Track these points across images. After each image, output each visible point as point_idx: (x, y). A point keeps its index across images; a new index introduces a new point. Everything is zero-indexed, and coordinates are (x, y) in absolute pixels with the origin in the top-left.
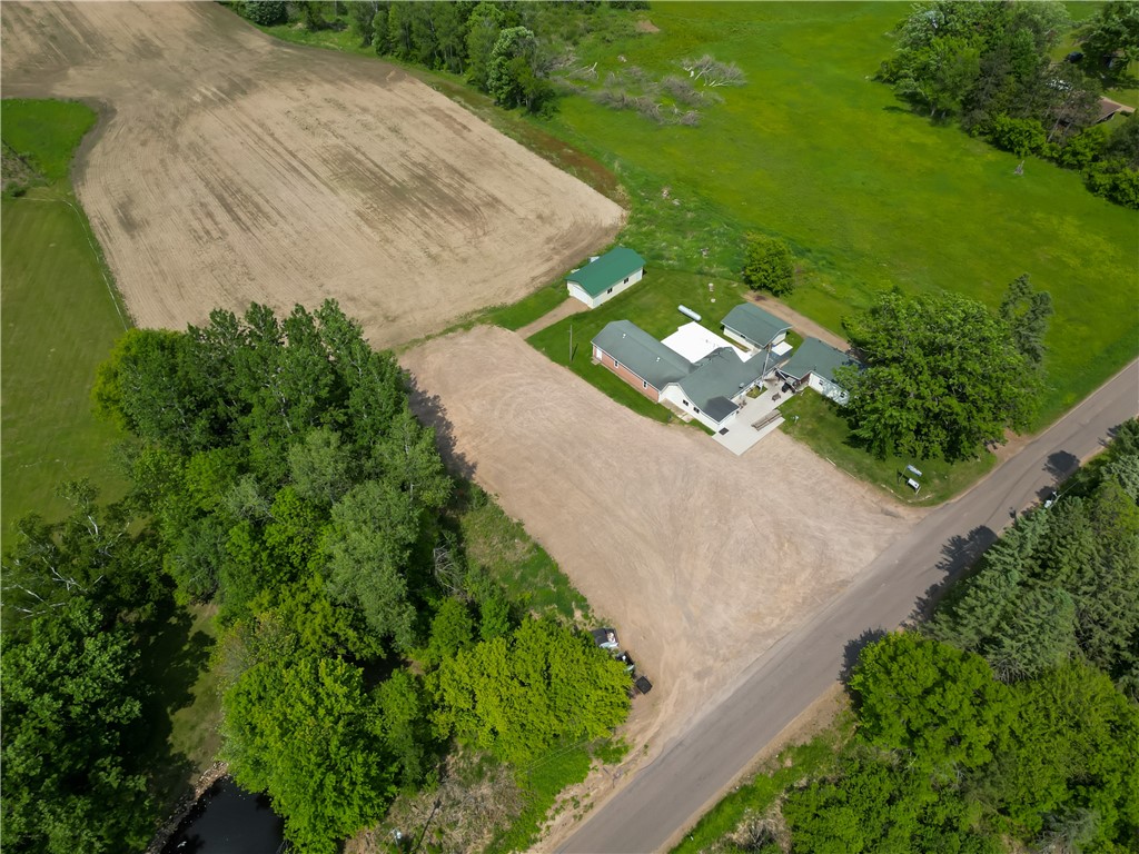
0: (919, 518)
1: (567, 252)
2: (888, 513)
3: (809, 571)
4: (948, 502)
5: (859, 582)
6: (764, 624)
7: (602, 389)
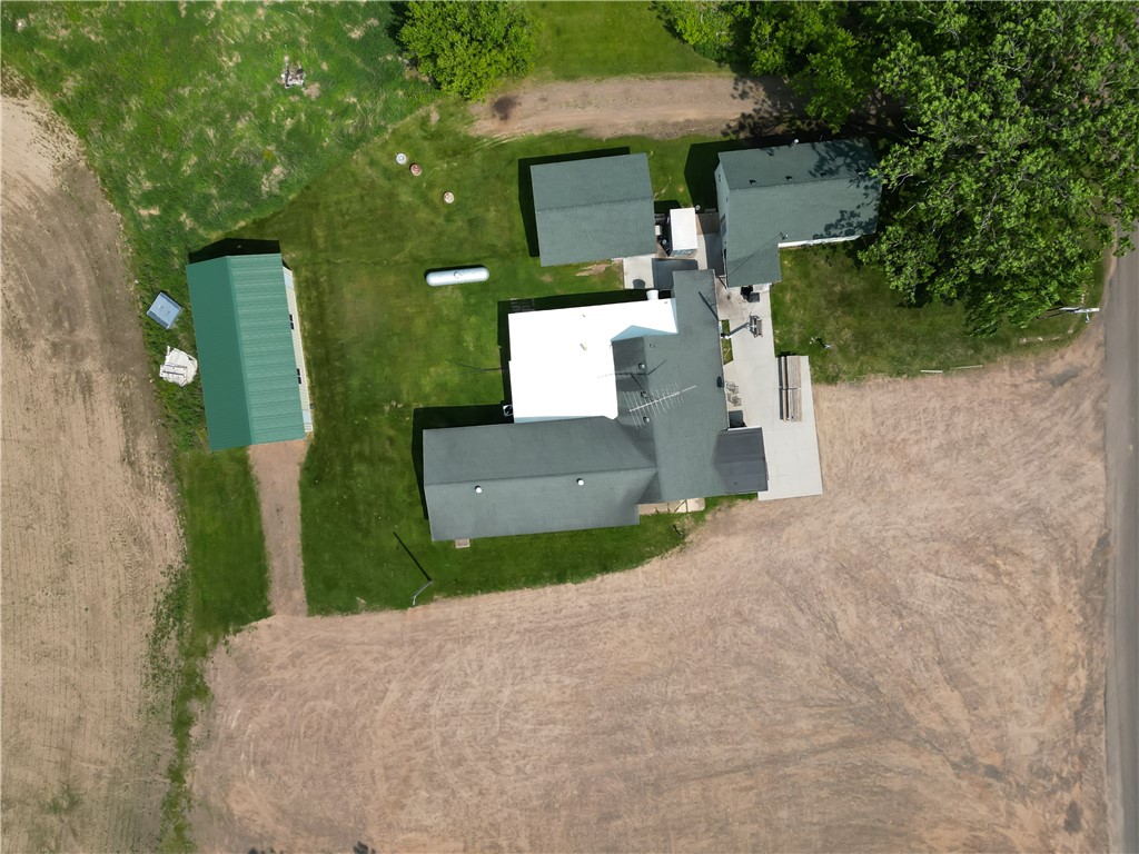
0: (1099, 345)
1: (87, 333)
2: (1060, 381)
3: (1054, 568)
4: (1108, 278)
5: (1116, 522)
6: (1073, 693)
7: (534, 580)
